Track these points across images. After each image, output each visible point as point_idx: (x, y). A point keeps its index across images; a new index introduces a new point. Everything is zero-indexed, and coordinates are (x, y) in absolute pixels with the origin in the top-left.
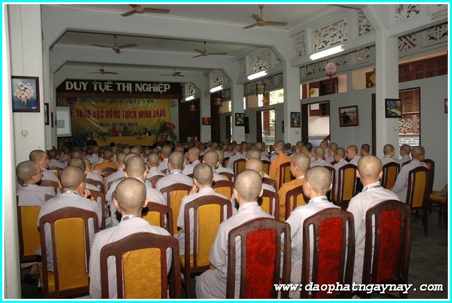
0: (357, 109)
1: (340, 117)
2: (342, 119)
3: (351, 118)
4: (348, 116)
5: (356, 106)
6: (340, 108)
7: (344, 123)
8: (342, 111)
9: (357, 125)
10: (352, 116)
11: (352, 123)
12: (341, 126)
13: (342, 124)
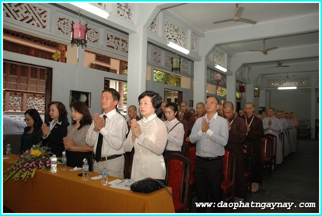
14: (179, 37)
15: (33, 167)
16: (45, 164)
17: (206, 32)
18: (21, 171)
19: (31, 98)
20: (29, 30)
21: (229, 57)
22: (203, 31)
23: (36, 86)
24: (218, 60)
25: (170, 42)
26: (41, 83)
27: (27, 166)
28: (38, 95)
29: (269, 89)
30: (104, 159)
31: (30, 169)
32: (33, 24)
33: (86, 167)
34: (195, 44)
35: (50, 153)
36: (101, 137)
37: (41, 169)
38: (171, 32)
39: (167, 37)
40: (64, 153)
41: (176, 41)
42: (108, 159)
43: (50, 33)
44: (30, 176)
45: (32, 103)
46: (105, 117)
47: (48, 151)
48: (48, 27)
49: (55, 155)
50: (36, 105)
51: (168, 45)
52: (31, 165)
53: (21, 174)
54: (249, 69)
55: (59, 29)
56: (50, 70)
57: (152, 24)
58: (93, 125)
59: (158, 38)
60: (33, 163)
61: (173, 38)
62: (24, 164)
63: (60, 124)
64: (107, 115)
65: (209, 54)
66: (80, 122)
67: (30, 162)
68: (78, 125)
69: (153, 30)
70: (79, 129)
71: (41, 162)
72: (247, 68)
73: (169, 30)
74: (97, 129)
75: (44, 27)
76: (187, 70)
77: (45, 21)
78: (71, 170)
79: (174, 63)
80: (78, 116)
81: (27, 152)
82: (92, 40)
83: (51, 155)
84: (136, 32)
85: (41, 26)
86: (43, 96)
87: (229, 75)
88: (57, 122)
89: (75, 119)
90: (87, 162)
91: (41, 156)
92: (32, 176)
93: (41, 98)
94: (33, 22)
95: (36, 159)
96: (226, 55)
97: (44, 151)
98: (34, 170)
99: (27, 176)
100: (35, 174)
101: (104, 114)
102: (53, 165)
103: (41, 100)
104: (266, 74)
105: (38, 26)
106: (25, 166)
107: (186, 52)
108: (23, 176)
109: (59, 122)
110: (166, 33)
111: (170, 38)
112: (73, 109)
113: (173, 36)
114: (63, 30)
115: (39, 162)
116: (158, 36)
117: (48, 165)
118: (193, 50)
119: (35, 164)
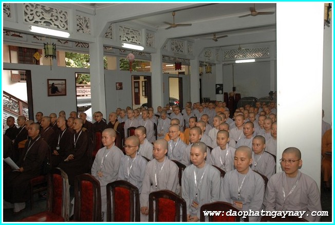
0: (66, 82)
1: (49, 88)
2: (50, 90)
3: (59, 89)
4: (57, 88)
5: (65, 80)
6: (48, 80)
7: (52, 93)
8: (51, 82)
9: (65, 95)
10: (60, 88)
11: (60, 94)
12: (49, 95)
13: (50, 94)
14: (54, 18)
24: (130, 38)
29: (226, 62)
38: (39, 14)
39: (31, 20)
41: (48, 25)
61: (42, 21)
72: (186, 42)
73: (33, 12)
110: (30, 16)
111: (36, 22)
113: (42, 19)
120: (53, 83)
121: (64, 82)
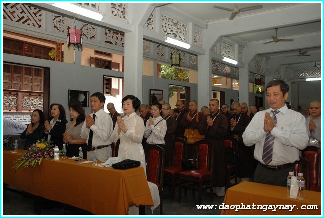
0: (163, 93)
1: (150, 97)
2: (151, 99)
4: (156, 97)
5: (162, 91)
6: (151, 89)
8: (152, 92)
13: (151, 102)
14: (179, 31)
15: (39, 157)
16: (49, 154)
17: (211, 23)
18: (30, 160)
19: (26, 98)
20: (25, 31)
21: (241, 47)
22: (207, 22)
23: (31, 84)
24: (226, 52)
25: (168, 38)
26: (36, 80)
27: (35, 156)
28: (33, 94)
29: (296, 80)
30: (94, 149)
31: (37, 158)
32: (29, 24)
33: (81, 154)
34: (197, 37)
35: (52, 145)
36: (92, 133)
37: (46, 157)
38: (170, 27)
39: (165, 32)
40: (64, 145)
41: (175, 36)
42: (97, 149)
43: (45, 33)
44: (38, 163)
45: (28, 103)
46: (95, 116)
47: (51, 144)
48: (43, 27)
49: (57, 147)
50: (32, 104)
51: (166, 41)
52: (38, 155)
53: (30, 162)
54: (268, 59)
55: (55, 27)
56: (47, 70)
57: (148, 20)
58: (85, 123)
59: (155, 35)
60: (40, 153)
61: (172, 33)
62: (32, 154)
63: (60, 121)
64: (96, 114)
65: (215, 45)
66: (77, 120)
67: (37, 153)
68: (74, 123)
69: (150, 27)
70: (75, 126)
71: (45, 153)
72: (265, 58)
73: (167, 25)
74: (88, 127)
75: (40, 26)
76: (195, 63)
77: (40, 21)
78: (70, 159)
79: (174, 59)
80: (75, 115)
81: (34, 145)
82: (89, 37)
83: (54, 147)
84: (131, 31)
85: (37, 26)
86: (40, 95)
87: (241, 67)
88: (58, 120)
89: (72, 117)
90: (81, 150)
91: (45, 148)
92: (39, 164)
93: (37, 97)
94: (29, 22)
95: (42, 151)
96: (236, 46)
97: (48, 144)
98: (41, 159)
99: (35, 163)
100: (42, 162)
101: (94, 113)
102: (55, 154)
103: (37, 99)
104: (291, 64)
105: (34, 26)
106: (33, 156)
107: (187, 46)
108: (32, 164)
109: (59, 120)
110: (164, 28)
111: (168, 34)
112: (71, 109)
113: (172, 31)
114: (58, 28)
115: (44, 152)
116: (155, 33)
117: (51, 155)
118: (195, 44)
119: (41, 154)
120: (154, 93)
121: (161, 92)
